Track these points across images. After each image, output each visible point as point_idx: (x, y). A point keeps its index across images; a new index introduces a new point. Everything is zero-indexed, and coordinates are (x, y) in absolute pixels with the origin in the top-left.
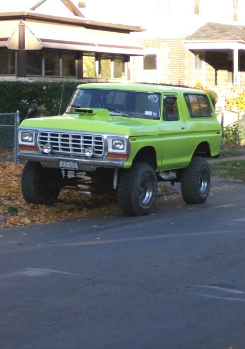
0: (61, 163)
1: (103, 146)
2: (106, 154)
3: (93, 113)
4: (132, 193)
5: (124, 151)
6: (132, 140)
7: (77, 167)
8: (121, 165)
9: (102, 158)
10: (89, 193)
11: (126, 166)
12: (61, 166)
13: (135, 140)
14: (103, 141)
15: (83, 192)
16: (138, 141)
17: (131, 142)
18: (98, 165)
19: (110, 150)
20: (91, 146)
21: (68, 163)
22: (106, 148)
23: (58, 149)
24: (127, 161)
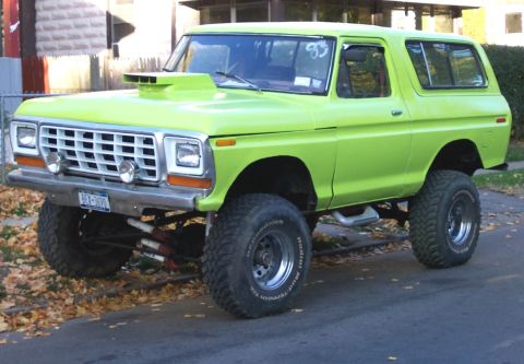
0: (80, 194)
1: (155, 158)
2: (164, 178)
3: (158, 82)
4: (230, 269)
5: (199, 171)
6: (218, 144)
7: (108, 207)
8: (191, 205)
9: (157, 185)
10: (161, 259)
11: (205, 206)
12: (81, 202)
13: (233, 143)
14: (154, 147)
15: (151, 256)
16: (241, 145)
17: (214, 148)
18: (146, 204)
19: (172, 168)
20: (133, 159)
21: (92, 197)
22: (163, 164)
23: (75, 163)
24: (209, 193)
